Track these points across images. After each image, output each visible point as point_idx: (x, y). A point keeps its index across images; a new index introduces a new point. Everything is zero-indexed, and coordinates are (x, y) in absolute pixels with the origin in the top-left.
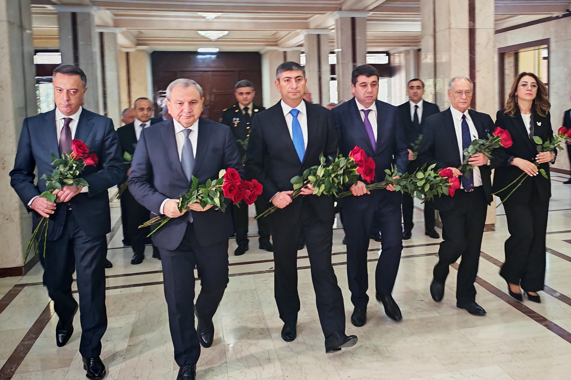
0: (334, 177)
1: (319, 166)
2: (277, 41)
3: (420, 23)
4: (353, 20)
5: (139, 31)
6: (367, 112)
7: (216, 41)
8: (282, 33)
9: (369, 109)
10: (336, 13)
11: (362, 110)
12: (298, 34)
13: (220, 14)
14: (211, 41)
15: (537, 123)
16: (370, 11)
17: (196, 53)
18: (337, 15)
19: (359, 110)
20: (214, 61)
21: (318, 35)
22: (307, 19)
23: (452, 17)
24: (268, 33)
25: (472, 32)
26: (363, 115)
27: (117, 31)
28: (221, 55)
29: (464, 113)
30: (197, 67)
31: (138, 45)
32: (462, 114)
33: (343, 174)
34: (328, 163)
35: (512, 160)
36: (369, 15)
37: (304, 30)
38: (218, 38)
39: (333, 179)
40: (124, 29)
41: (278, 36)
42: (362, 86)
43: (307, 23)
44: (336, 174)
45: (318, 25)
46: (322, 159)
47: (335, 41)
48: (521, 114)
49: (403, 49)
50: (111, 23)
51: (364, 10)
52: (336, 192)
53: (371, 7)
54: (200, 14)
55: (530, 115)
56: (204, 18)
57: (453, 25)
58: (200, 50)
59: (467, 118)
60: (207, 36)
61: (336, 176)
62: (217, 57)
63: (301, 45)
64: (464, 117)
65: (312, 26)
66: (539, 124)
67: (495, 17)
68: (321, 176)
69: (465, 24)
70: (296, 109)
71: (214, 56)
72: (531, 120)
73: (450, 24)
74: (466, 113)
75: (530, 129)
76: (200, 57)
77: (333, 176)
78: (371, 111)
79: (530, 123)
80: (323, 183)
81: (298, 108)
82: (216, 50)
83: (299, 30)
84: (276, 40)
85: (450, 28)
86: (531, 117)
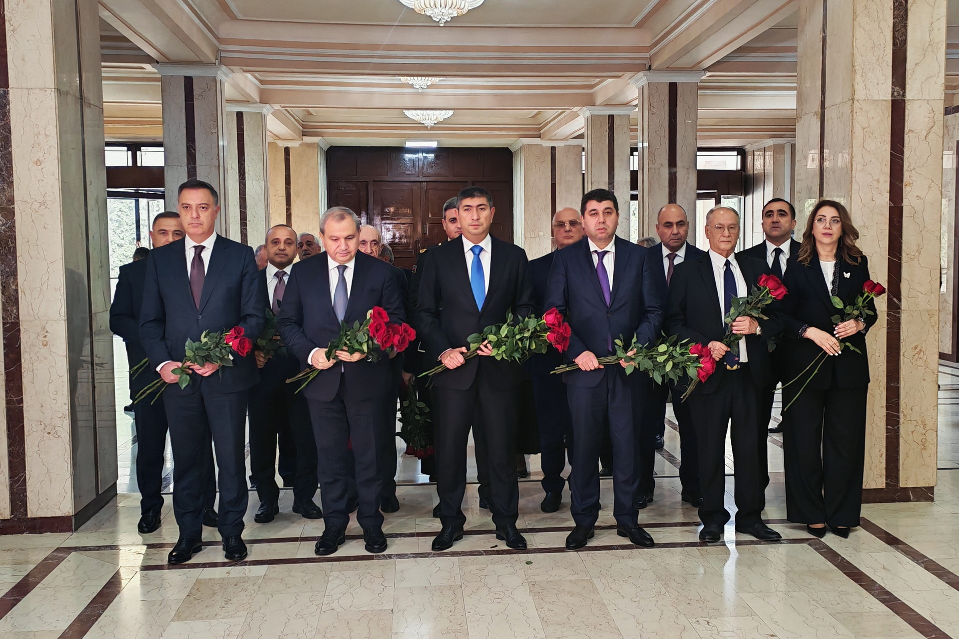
0: (519, 339)
1: (505, 324)
2: (540, 129)
3: (795, 92)
4: (673, 87)
5: (306, 110)
6: (602, 255)
7: (432, 128)
8: (550, 114)
9: (605, 249)
10: (641, 74)
11: (596, 251)
12: (576, 115)
13: (436, 80)
14: (426, 128)
15: (844, 273)
16: (708, 69)
17: (401, 150)
18: (642, 79)
19: (591, 251)
20: (431, 164)
21: (611, 118)
22: (591, 87)
23: (858, 78)
24: (525, 114)
25: (898, 108)
26: (595, 258)
27: (266, 109)
28: (442, 152)
29: (728, 259)
30: (403, 174)
31: (304, 134)
32: (726, 259)
33: (530, 338)
34: (515, 323)
35: (805, 331)
36: (703, 78)
37: (585, 108)
38: (435, 124)
39: (516, 342)
40: (277, 107)
41: (541, 119)
42: (592, 215)
43: (592, 95)
44: (522, 335)
45: (609, 99)
46: (510, 317)
47: (639, 127)
48: (820, 261)
49: (770, 142)
50: (256, 96)
51: (695, 68)
52: (518, 358)
53: (708, 63)
54: (404, 79)
55: (834, 262)
56: (412, 86)
57: (860, 94)
58: (409, 144)
59: (732, 265)
60: (417, 119)
61: (521, 340)
62: (436, 157)
63: (581, 136)
64: (728, 264)
65: (599, 100)
66: (847, 275)
67: (946, 80)
68: (503, 336)
69: (884, 91)
70: (479, 246)
71: (431, 156)
72: (835, 270)
73: (854, 92)
74: (731, 258)
75: (833, 283)
76: (408, 156)
77: (518, 337)
78: (608, 253)
79: (834, 274)
80: (505, 345)
81: (481, 244)
82: (434, 145)
83: (576, 109)
84: (539, 127)
85: (853, 99)
86: (836, 265)
